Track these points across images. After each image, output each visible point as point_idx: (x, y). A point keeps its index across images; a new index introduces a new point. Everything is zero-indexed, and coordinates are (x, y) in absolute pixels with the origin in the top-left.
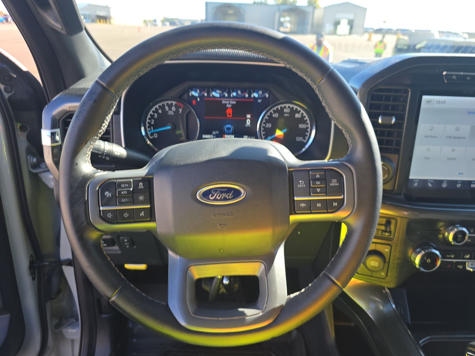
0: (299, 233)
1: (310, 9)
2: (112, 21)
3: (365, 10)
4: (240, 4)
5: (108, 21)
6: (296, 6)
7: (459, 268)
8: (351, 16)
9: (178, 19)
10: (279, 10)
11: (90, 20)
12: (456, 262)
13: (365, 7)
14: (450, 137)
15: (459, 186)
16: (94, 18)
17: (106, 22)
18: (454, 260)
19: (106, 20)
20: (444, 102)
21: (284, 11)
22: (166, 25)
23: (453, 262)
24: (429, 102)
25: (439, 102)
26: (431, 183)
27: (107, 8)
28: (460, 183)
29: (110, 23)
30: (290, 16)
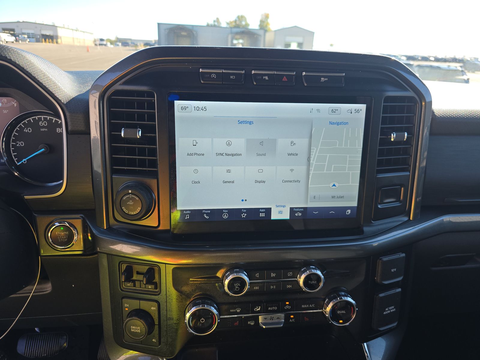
0: (73, 286)
1: (261, 32)
2: (59, 41)
3: (313, 33)
4: (193, 26)
5: (55, 40)
6: (247, 29)
7: (250, 325)
8: (300, 40)
9: (130, 39)
10: (231, 33)
11: (34, 39)
12: (245, 317)
13: (313, 31)
14: (222, 155)
15: (244, 216)
16: (38, 37)
17: (53, 42)
18: (243, 316)
19: (52, 40)
20: (204, 109)
21: (237, 33)
22: (118, 45)
23: (242, 317)
24: (184, 108)
25: (197, 109)
26: (207, 215)
27: (54, 27)
28: (245, 213)
29: (57, 43)
30: (243, 39)
